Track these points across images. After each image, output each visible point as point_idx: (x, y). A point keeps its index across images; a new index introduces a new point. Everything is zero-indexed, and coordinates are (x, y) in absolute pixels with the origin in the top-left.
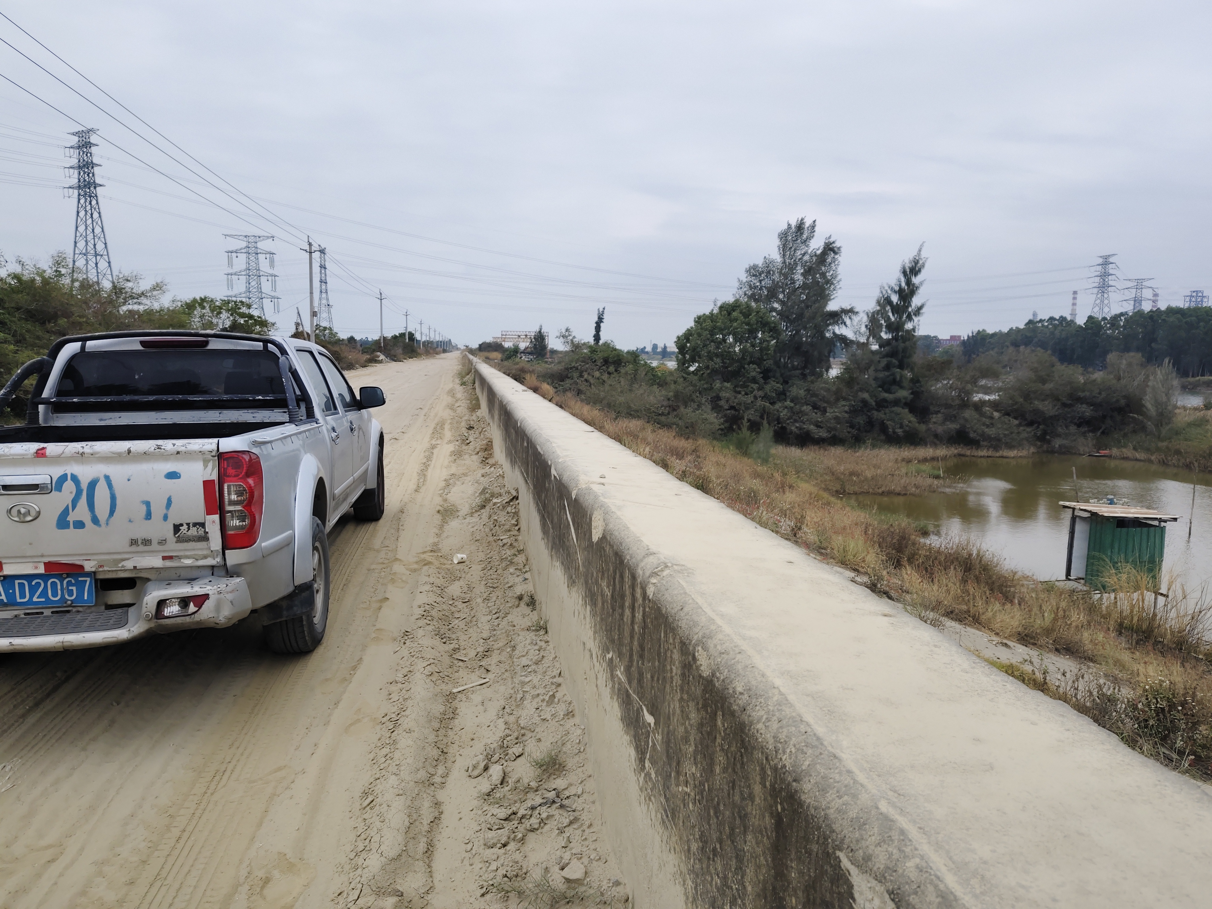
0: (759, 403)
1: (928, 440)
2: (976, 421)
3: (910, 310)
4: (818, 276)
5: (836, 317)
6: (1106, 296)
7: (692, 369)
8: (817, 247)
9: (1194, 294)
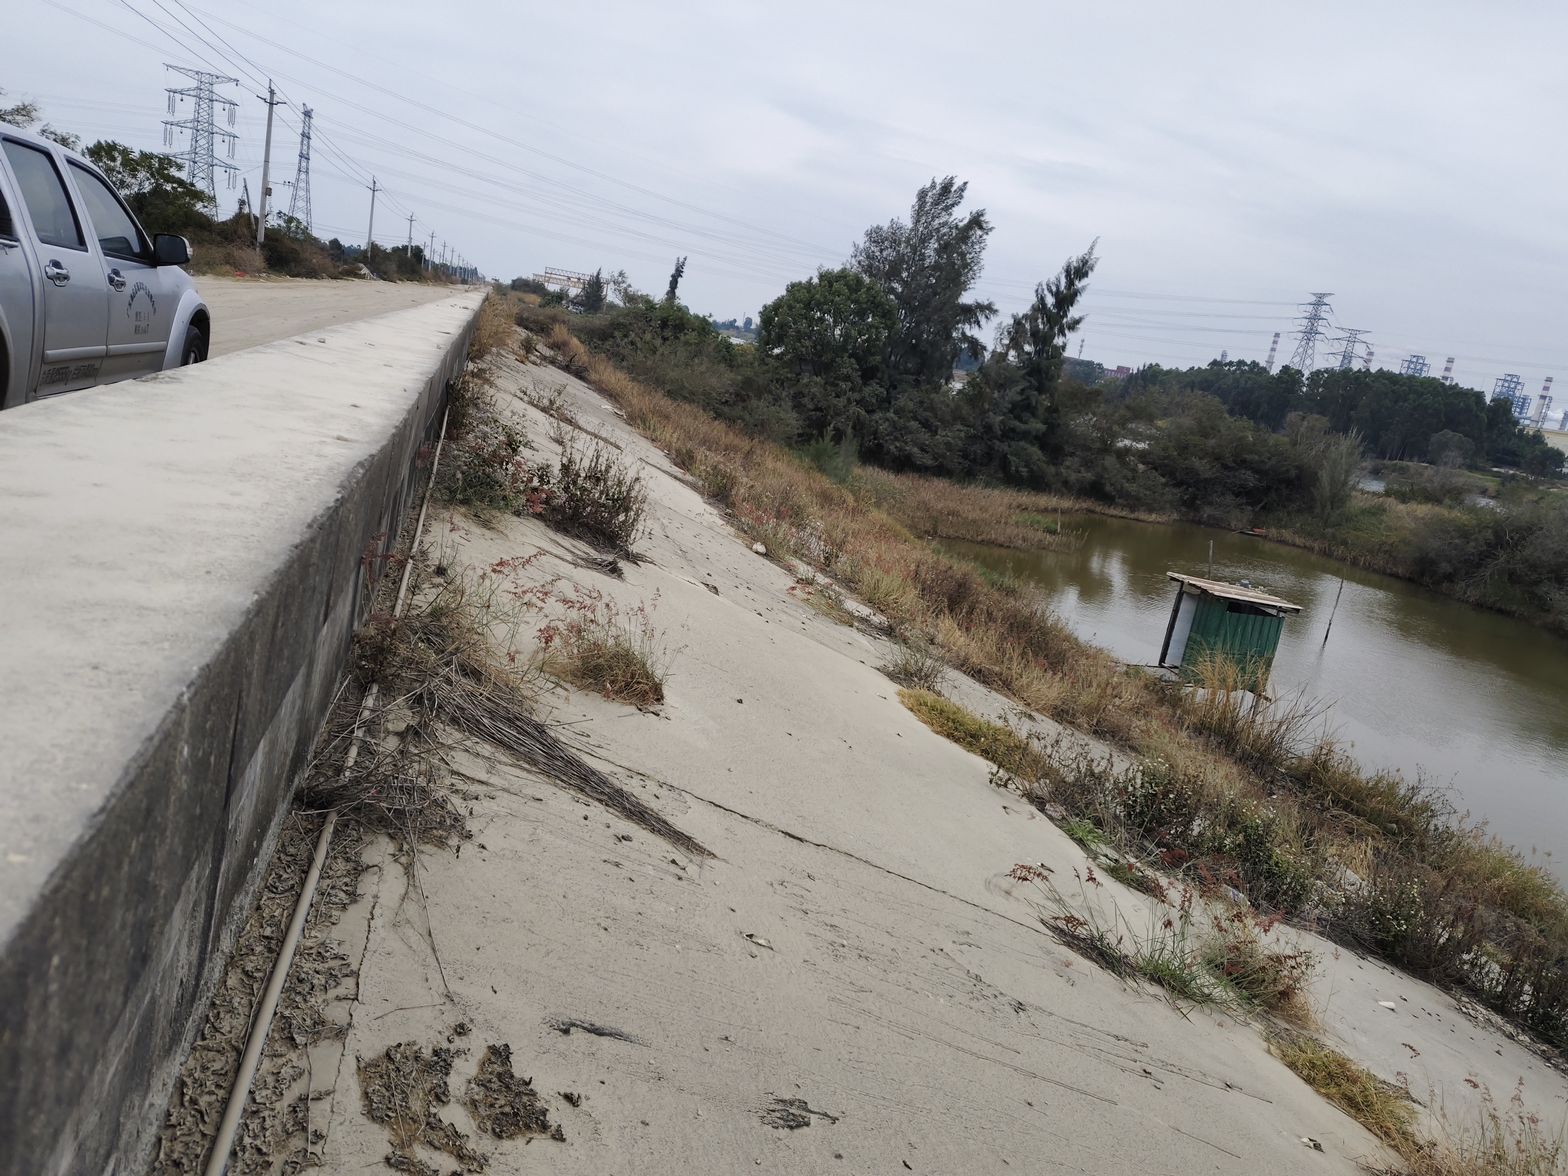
0: (854, 409)
1: (1054, 486)
2: (1115, 471)
3: (1065, 320)
4: (955, 255)
5: (971, 313)
6: (1311, 344)
7: (777, 351)
8: (961, 218)
9: (1414, 360)
